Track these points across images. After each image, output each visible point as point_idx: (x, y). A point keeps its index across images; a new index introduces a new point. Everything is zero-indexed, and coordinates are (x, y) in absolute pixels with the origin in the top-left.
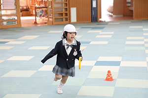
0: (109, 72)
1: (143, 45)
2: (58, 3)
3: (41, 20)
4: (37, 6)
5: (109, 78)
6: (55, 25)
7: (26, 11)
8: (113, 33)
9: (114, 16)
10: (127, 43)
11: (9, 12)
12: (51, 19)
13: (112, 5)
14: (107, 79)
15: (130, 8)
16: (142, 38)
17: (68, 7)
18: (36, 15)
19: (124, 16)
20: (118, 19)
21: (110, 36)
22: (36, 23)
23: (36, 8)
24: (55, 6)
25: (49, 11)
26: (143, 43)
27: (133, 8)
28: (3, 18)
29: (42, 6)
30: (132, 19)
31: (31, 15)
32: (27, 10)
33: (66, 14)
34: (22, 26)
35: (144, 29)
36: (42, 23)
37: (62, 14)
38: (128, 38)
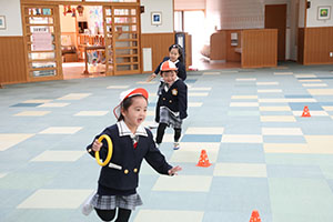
0: (203, 152)
1: (257, 108)
2: (121, 41)
3: (95, 68)
4: (88, 45)
5: (204, 162)
6: (118, 76)
7: (71, 54)
8: (209, 89)
9: (212, 62)
10: (232, 105)
11: (44, 56)
12: (110, 67)
13: (209, 44)
14: (200, 164)
15: (237, 50)
16: (256, 97)
17: (138, 47)
18: (87, 61)
19: (227, 61)
20: (217, 66)
21: (206, 94)
22: (86, 72)
23: (87, 49)
24: (117, 45)
25: (107, 54)
26: (256, 104)
27: (241, 50)
28: (34, 65)
29: (98, 45)
30: (240, 67)
31: (80, 60)
32: (73, 52)
33: (136, 59)
34: (65, 77)
35: (258, 84)
36: (97, 73)
37: (129, 58)
38: (234, 97)
